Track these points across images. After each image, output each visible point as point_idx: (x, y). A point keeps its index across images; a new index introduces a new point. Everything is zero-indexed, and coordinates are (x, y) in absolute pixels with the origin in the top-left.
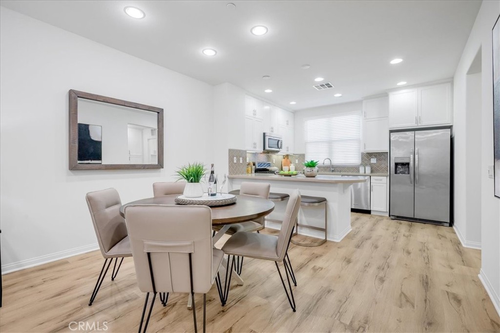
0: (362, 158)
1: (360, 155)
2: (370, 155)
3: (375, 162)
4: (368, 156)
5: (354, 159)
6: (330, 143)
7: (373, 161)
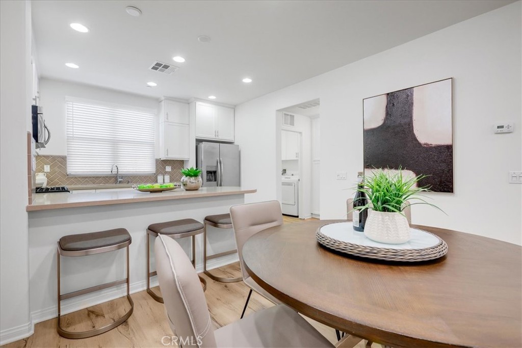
0: (156, 165)
1: (155, 162)
2: (166, 162)
3: (170, 170)
4: (162, 164)
5: (148, 167)
6: (115, 143)
7: (168, 169)
